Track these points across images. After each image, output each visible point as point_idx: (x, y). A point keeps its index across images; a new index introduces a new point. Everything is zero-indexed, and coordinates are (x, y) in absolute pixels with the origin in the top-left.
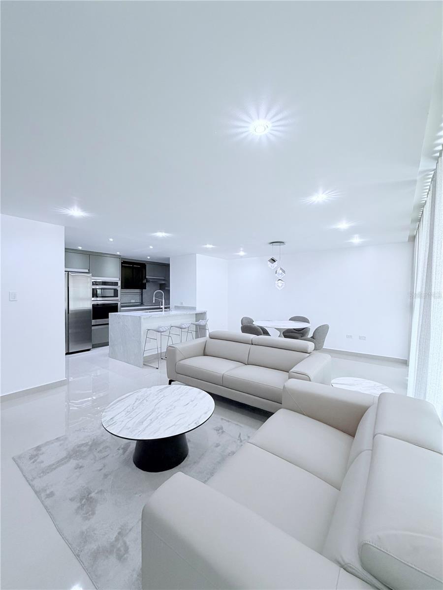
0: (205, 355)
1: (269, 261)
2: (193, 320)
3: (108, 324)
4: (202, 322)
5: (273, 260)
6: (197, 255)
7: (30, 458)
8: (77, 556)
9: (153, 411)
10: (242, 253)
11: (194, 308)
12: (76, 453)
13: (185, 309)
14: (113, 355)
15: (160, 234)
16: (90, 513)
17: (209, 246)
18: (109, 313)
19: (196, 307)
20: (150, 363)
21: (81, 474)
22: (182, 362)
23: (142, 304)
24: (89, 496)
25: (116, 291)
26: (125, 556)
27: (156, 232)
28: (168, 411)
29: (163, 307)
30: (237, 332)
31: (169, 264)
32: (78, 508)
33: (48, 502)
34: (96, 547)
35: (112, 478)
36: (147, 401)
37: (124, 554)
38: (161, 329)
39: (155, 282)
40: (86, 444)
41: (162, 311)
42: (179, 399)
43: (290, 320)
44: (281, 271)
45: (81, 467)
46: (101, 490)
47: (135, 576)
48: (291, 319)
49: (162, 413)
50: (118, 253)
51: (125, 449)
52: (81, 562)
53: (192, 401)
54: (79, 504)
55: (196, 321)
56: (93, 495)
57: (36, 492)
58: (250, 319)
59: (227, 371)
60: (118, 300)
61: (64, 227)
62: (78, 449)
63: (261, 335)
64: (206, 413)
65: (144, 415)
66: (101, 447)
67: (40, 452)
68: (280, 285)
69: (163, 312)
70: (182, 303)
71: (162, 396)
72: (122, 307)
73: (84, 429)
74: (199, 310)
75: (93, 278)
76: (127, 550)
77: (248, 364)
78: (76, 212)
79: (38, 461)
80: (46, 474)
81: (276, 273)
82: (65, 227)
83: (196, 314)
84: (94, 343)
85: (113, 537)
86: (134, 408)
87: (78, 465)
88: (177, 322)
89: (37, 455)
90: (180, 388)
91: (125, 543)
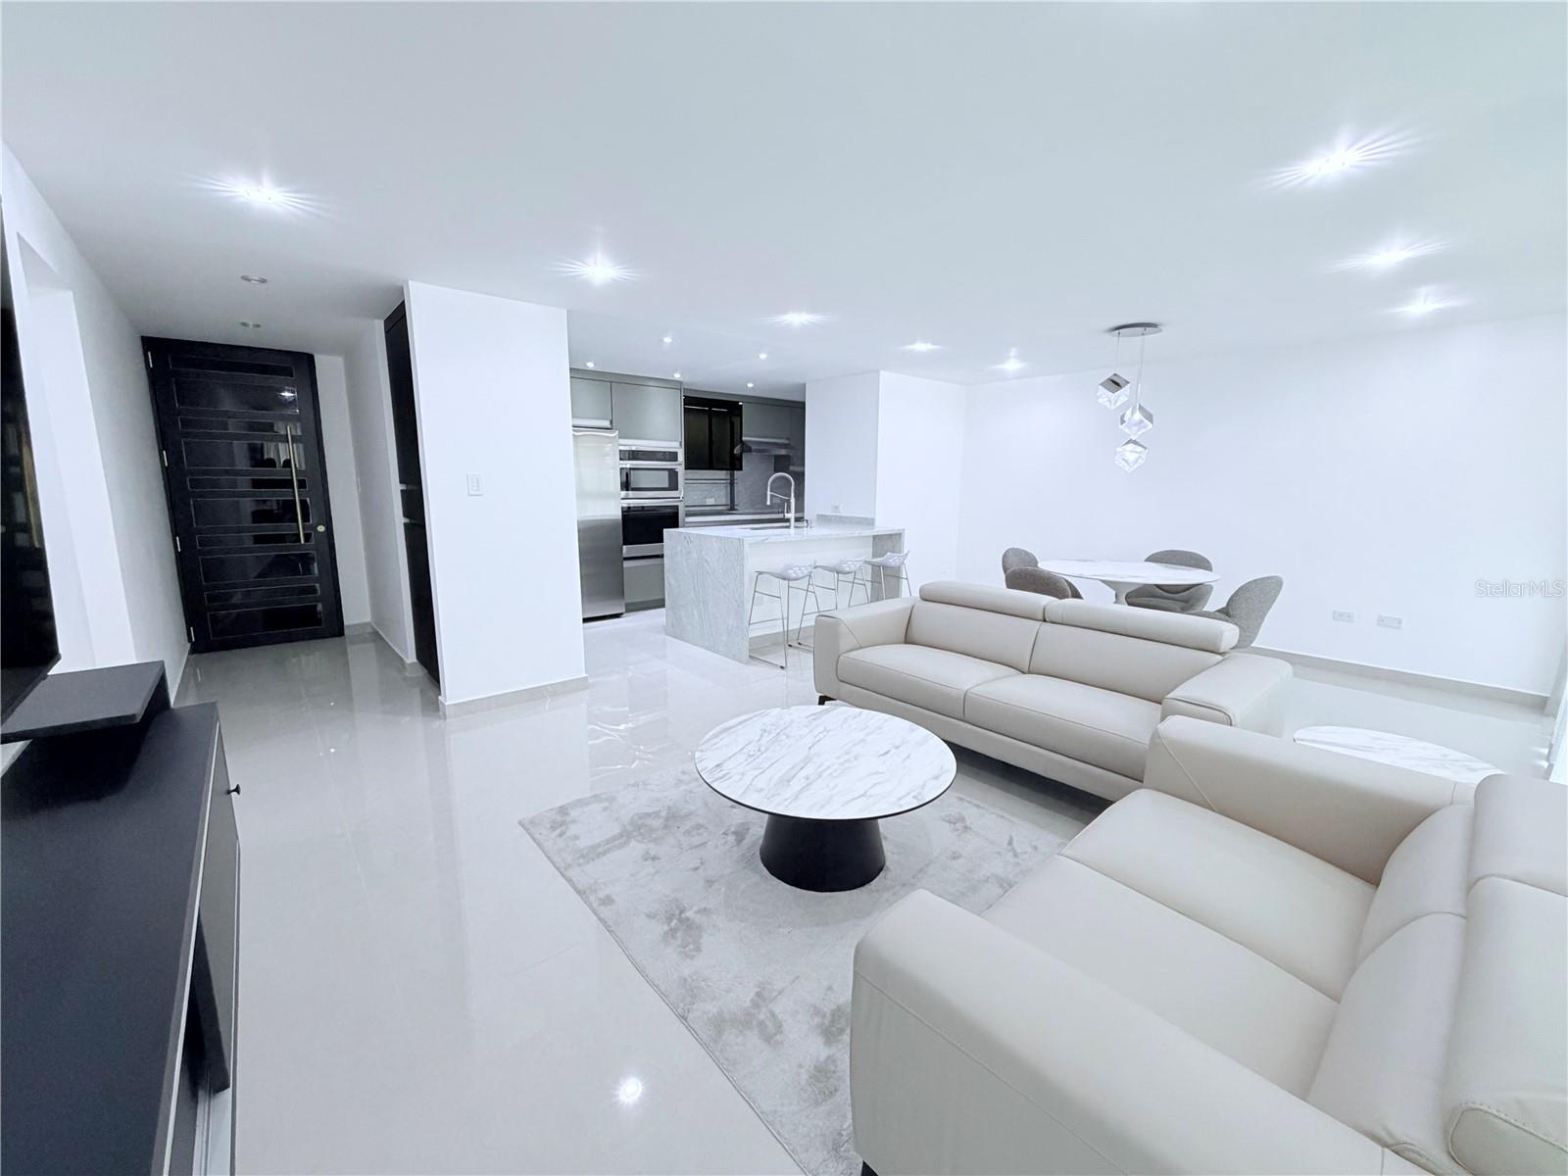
0: (908, 640)
1: (1102, 384)
2: (867, 553)
3: (662, 556)
4: (891, 559)
5: (1115, 384)
6: (882, 372)
7: (552, 827)
8: (683, 1018)
9: (807, 760)
10: (1012, 365)
11: (870, 522)
12: (637, 828)
13: (844, 523)
14: (675, 631)
15: (796, 319)
16: (691, 946)
17: (921, 347)
18: (665, 530)
19: (873, 520)
20: (764, 655)
21: (657, 872)
22: (854, 654)
23: (732, 508)
24: (683, 916)
25: (673, 474)
26: (778, 1037)
27: (785, 312)
28: (842, 764)
29: (791, 516)
30: (995, 584)
31: (804, 404)
32: (666, 933)
33: (604, 911)
34: (715, 1010)
35: (723, 890)
36: (788, 737)
37: (775, 1034)
38: (791, 572)
39: (762, 450)
40: (656, 814)
41: (788, 527)
42: (863, 740)
43: (1147, 560)
44: (1138, 416)
45: (654, 858)
46: (705, 909)
47: (804, 1076)
48: (1152, 559)
49: (829, 767)
50: (677, 376)
51: (740, 835)
52: (690, 1029)
53: (897, 747)
54: (666, 928)
55: (874, 556)
56: (689, 914)
57: (579, 892)
58: (1027, 553)
59: (977, 685)
60: (681, 498)
61: (565, 311)
62: (640, 822)
63: (1066, 597)
64: (936, 778)
65: (788, 767)
66: (688, 825)
67: (568, 819)
68: (1132, 457)
69: (792, 530)
70: (836, 508)
71: (822, 729)
72: (688, 515)
73: (645, 784)
74: (883, 526)
75: (622, 441)
76: (779, 1027)
77: (1029, 673)
78: (600, 270)
79: (568, 834)
80: (588, 862)
81: (1123, 422)
82: (568, 312)
83: (874, 537)
84: (628, 601)
85: (747, 998)
86: (763, 749)
87: (647, 853)
88: (831, 557)
89: (563, 823)
90: (860, 714)
91: (773, 1015)
